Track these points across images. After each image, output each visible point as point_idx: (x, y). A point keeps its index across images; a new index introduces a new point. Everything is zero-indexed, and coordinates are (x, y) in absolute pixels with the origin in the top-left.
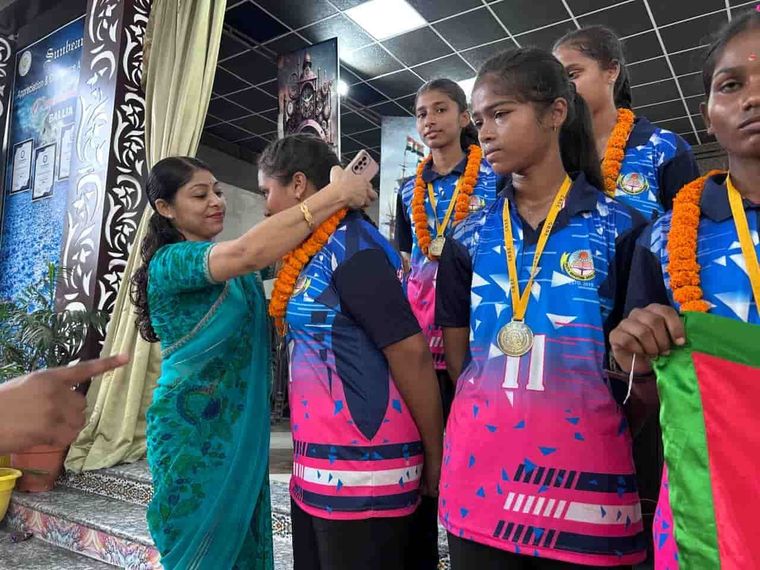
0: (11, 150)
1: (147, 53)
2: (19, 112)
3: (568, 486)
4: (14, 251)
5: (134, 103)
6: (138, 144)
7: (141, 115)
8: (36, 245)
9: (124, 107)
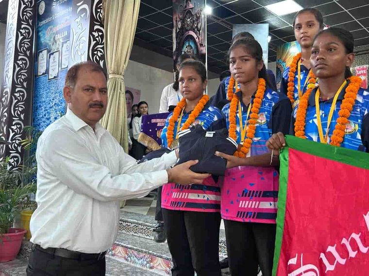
0: (37, 53)
1: (104, 4)
2: (40, 33)
3: (259, 196)
4: (40, 106)
5: (99, 31)
6: (101, 52)
7: (102, 37)
8: (51, 103)
9: (94, 33)
